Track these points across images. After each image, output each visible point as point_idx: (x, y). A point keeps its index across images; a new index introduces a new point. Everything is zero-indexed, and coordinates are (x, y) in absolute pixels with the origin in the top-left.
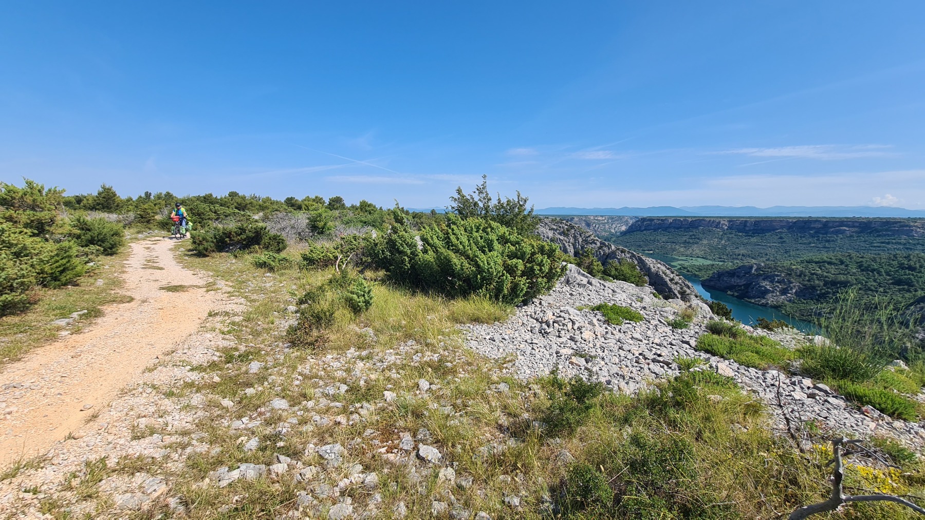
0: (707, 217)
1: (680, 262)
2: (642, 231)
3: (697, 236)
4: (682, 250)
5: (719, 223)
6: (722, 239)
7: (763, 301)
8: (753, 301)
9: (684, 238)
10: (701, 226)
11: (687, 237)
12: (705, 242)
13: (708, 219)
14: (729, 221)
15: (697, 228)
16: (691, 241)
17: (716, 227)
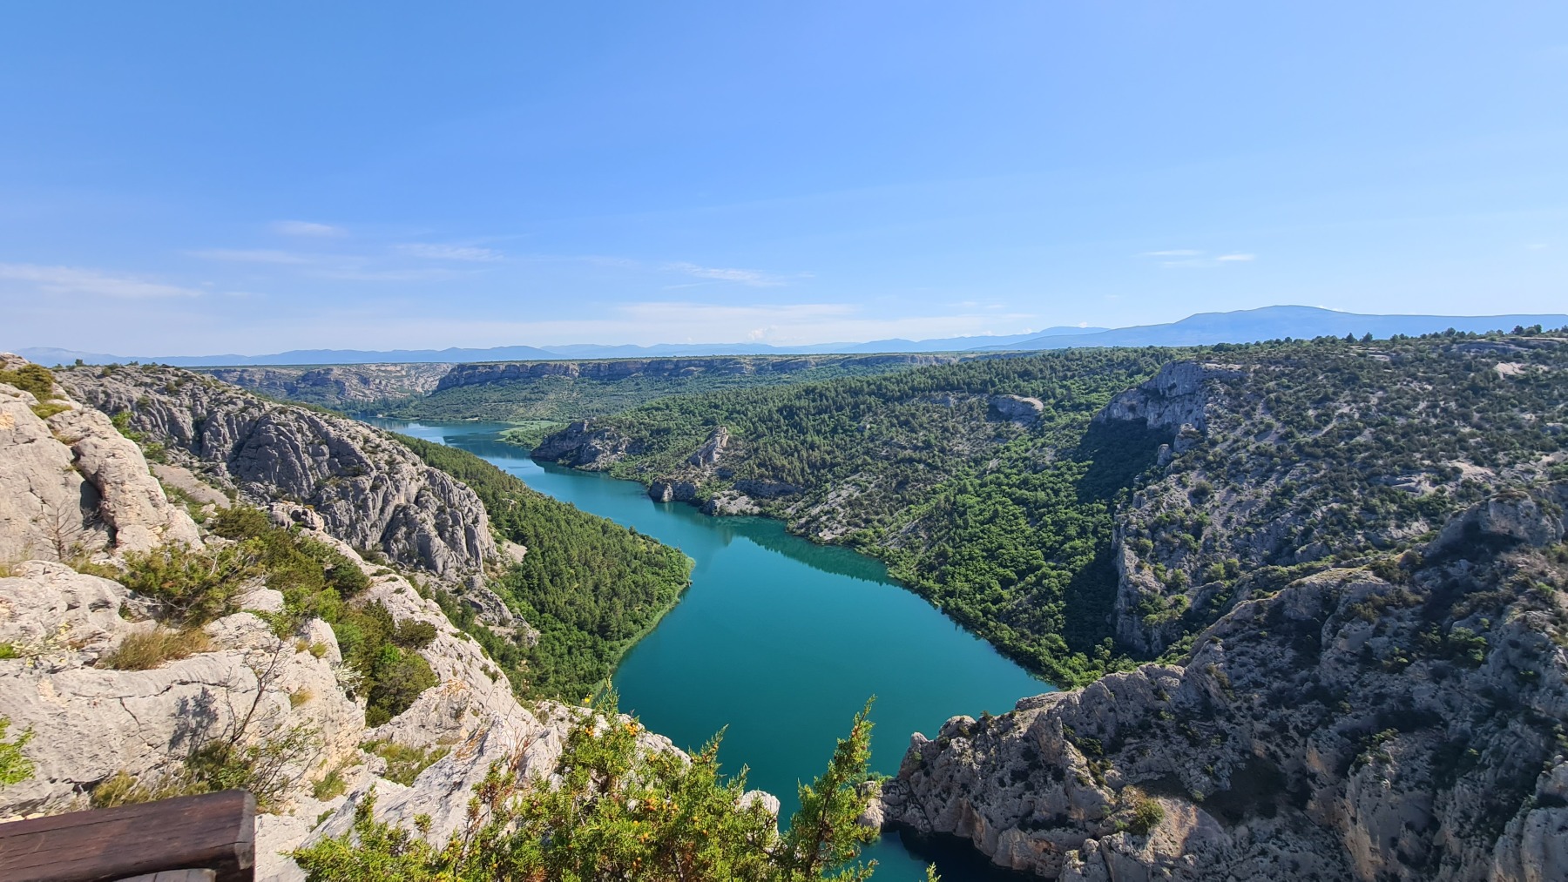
0: (552, 361)
1: (512, 430)
2: (463, 385)
3: (541, 389)
4: (521, 410)
5: (567, 368)
6: (573, 391)
7: (594, 465)
8: (583, 467)
9: (524, 393)
10: (544, 373)
11: (528, 391)
12: (552, 396)
13: (553, 363)
14: (581, 365)
15: (540, 376)
16: (533, 396)
17: (565, 374)
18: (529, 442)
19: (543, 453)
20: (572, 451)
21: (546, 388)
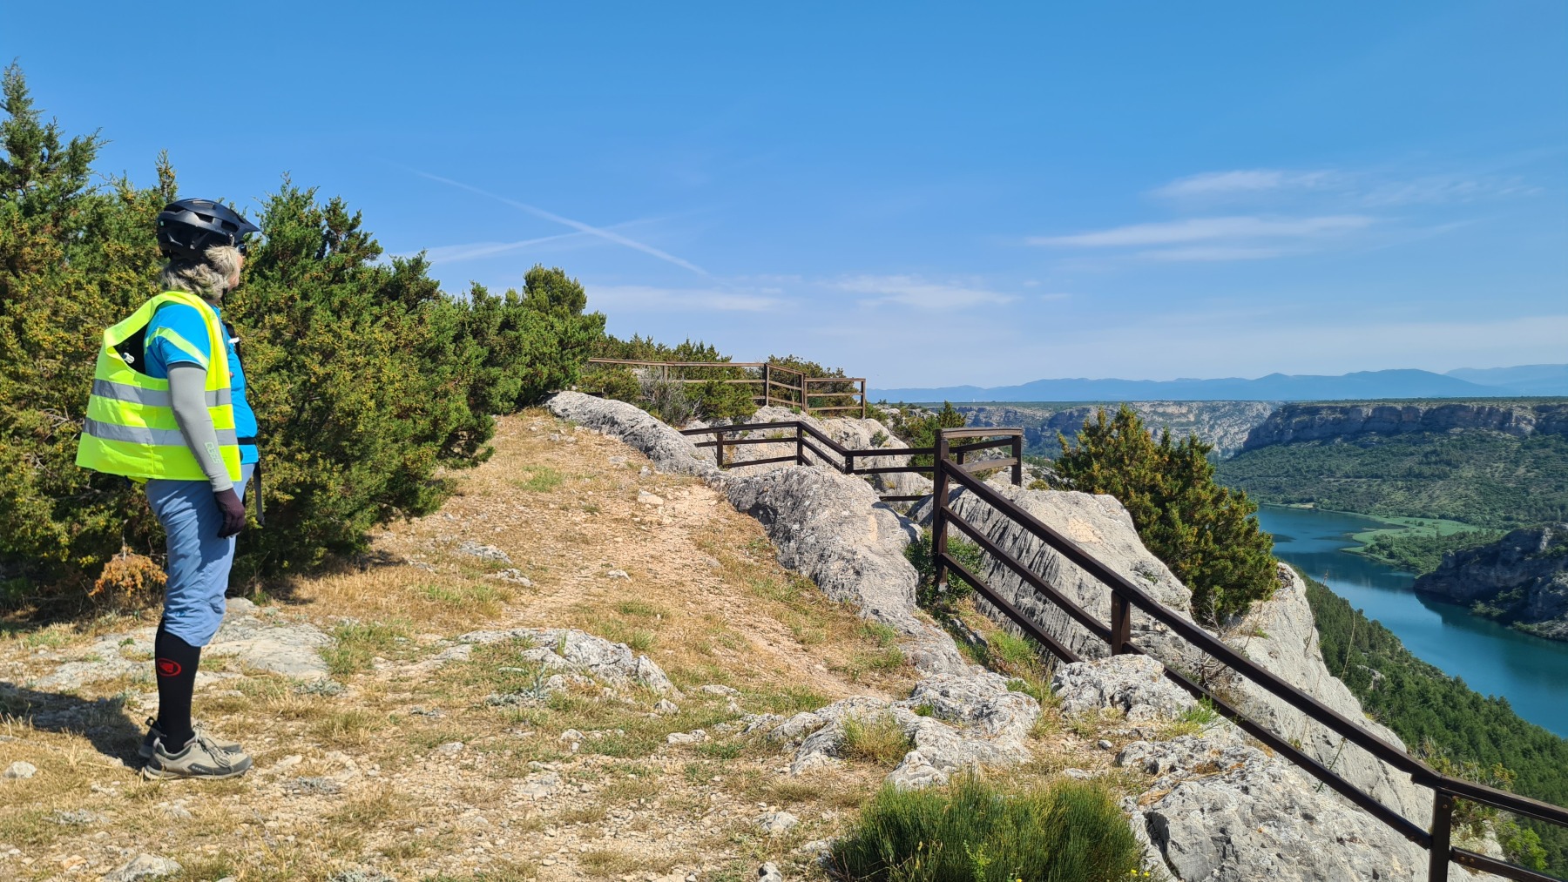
0: (1474, 400)
1: (1379, 532)
2: (1289, 443)
3: (1444, 457)
4: (1399, 496)
5: (1508, 415)
6: (1516, 463)
9: (1407, 463)
10: (1455, 425)
11: (1416, 458)
12: (1468, 472)
13: (1475, 406)
14: (1539, 410)
15: (1443, 430)
16: (1427, 470)
17: (1501, 427)
18: (1412, 560)
19: (1442, 585)
20: (1508, 589)
21: (1455, 454)
